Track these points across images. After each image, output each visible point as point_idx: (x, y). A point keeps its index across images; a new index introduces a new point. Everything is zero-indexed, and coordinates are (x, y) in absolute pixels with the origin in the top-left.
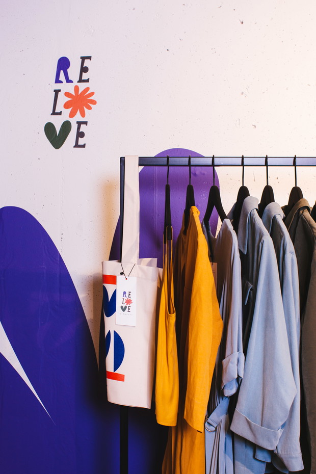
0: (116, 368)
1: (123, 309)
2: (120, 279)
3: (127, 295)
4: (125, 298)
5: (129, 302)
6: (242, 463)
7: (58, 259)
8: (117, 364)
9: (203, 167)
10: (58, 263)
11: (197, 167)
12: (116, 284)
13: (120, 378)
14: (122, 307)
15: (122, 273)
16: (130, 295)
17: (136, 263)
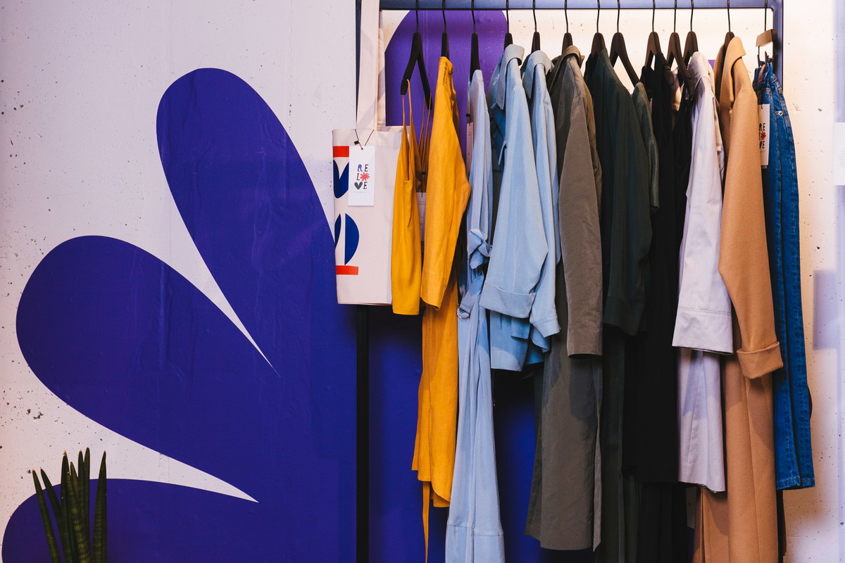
0: (347, 259)
1: (358, 186)
2: (353, 150)
3: (363, 168)
4: (360, 173)
5: (365, 177)
6: (497, 347)
7: (285, 141)
8: (349, 253)
9: (488, 11)
10: (285, 145)
11: (481, 11)
12: (348, 156)
13: (353, 271)
14: (356, 184)
15: (357, 143)
16: (366, 168)
17: (375, 129)
